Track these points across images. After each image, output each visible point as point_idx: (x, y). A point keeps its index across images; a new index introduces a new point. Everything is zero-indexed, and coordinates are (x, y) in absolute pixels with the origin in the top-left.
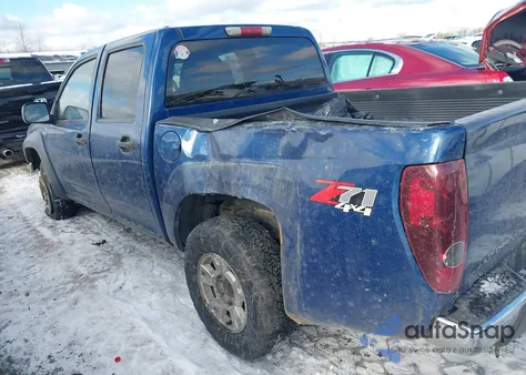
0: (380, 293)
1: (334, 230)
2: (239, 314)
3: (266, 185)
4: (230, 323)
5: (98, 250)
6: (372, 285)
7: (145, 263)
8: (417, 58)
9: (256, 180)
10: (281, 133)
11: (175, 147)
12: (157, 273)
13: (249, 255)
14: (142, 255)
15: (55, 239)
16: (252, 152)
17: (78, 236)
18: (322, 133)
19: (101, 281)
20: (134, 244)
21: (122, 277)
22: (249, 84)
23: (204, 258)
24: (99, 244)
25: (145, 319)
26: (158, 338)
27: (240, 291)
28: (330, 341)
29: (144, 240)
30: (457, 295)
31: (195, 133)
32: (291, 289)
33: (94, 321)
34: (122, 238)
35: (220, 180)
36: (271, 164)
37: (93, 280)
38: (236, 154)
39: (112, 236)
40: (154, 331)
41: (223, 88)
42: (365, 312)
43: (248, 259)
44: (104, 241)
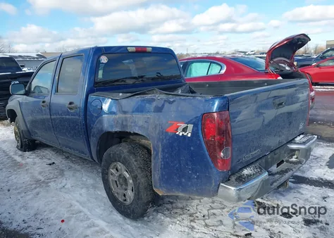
0: (195, 173)
1: (175, 144)
2: (130, 194)
3: (146, 125)
4: (125, 200)
5: (50, 167)
6: (192, 170)
7: (78, 174)
8: (235, 66)
9: (141, 123)
10: (153, 100)
11: (99, 107)
12: (85, 179)
13: (136, 161)
14: (76, 170)
15: (23, 162)
16: (139, 110)
17: (37, 160)
18: (172, 100)
19: (52, 183)
20: (71, 164)
21: (64, 181)
22: (142, 77)
23: (112, 166)
24: (50, 164)
25: (78, 201)
26: (85, 210)
27: (131, 181)
28: (178, 211)
29: (77, 163)
30: (230, 173)
31: (110, 100)
32: (156, 176)
33: (49, 203)
34: (64, 161)
35: (122, 124)
36: (148, 115)
37: (48, 183)
38: (131, 110)
39: (58, 160)
40: (83, 207)
41: (126, 78)
42: (190, 183)
43: (135, 163)
44: (54, 163)
